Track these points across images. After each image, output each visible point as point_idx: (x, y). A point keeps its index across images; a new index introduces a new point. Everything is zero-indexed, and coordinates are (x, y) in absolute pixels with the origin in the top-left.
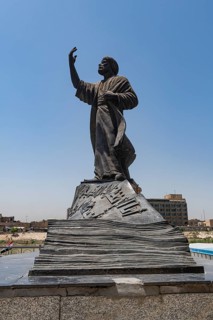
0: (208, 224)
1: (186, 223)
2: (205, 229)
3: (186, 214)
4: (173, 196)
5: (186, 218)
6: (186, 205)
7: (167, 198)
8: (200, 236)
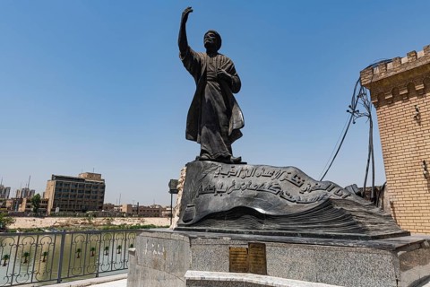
0: (125, 210)
1: (101, 208)
2: (121, 215)
3: (103, 197)
4: (91, 175)
5: (102, 202)
6: (103, 187)
7: (82, 177)
8: (114, 223)
